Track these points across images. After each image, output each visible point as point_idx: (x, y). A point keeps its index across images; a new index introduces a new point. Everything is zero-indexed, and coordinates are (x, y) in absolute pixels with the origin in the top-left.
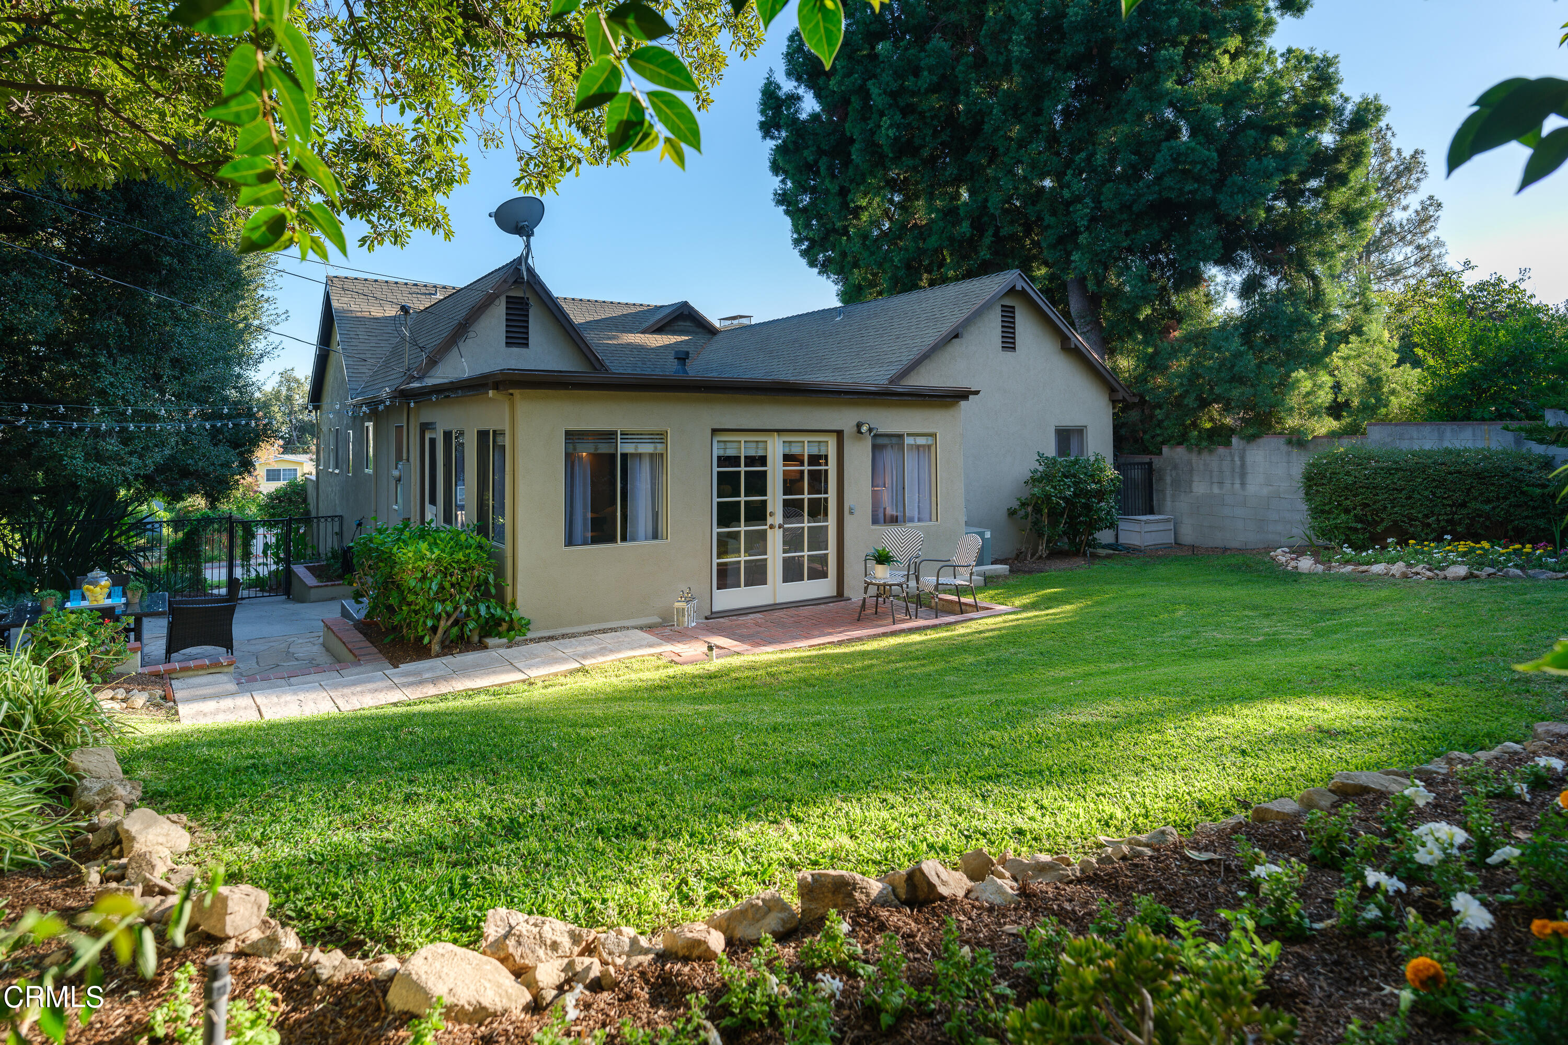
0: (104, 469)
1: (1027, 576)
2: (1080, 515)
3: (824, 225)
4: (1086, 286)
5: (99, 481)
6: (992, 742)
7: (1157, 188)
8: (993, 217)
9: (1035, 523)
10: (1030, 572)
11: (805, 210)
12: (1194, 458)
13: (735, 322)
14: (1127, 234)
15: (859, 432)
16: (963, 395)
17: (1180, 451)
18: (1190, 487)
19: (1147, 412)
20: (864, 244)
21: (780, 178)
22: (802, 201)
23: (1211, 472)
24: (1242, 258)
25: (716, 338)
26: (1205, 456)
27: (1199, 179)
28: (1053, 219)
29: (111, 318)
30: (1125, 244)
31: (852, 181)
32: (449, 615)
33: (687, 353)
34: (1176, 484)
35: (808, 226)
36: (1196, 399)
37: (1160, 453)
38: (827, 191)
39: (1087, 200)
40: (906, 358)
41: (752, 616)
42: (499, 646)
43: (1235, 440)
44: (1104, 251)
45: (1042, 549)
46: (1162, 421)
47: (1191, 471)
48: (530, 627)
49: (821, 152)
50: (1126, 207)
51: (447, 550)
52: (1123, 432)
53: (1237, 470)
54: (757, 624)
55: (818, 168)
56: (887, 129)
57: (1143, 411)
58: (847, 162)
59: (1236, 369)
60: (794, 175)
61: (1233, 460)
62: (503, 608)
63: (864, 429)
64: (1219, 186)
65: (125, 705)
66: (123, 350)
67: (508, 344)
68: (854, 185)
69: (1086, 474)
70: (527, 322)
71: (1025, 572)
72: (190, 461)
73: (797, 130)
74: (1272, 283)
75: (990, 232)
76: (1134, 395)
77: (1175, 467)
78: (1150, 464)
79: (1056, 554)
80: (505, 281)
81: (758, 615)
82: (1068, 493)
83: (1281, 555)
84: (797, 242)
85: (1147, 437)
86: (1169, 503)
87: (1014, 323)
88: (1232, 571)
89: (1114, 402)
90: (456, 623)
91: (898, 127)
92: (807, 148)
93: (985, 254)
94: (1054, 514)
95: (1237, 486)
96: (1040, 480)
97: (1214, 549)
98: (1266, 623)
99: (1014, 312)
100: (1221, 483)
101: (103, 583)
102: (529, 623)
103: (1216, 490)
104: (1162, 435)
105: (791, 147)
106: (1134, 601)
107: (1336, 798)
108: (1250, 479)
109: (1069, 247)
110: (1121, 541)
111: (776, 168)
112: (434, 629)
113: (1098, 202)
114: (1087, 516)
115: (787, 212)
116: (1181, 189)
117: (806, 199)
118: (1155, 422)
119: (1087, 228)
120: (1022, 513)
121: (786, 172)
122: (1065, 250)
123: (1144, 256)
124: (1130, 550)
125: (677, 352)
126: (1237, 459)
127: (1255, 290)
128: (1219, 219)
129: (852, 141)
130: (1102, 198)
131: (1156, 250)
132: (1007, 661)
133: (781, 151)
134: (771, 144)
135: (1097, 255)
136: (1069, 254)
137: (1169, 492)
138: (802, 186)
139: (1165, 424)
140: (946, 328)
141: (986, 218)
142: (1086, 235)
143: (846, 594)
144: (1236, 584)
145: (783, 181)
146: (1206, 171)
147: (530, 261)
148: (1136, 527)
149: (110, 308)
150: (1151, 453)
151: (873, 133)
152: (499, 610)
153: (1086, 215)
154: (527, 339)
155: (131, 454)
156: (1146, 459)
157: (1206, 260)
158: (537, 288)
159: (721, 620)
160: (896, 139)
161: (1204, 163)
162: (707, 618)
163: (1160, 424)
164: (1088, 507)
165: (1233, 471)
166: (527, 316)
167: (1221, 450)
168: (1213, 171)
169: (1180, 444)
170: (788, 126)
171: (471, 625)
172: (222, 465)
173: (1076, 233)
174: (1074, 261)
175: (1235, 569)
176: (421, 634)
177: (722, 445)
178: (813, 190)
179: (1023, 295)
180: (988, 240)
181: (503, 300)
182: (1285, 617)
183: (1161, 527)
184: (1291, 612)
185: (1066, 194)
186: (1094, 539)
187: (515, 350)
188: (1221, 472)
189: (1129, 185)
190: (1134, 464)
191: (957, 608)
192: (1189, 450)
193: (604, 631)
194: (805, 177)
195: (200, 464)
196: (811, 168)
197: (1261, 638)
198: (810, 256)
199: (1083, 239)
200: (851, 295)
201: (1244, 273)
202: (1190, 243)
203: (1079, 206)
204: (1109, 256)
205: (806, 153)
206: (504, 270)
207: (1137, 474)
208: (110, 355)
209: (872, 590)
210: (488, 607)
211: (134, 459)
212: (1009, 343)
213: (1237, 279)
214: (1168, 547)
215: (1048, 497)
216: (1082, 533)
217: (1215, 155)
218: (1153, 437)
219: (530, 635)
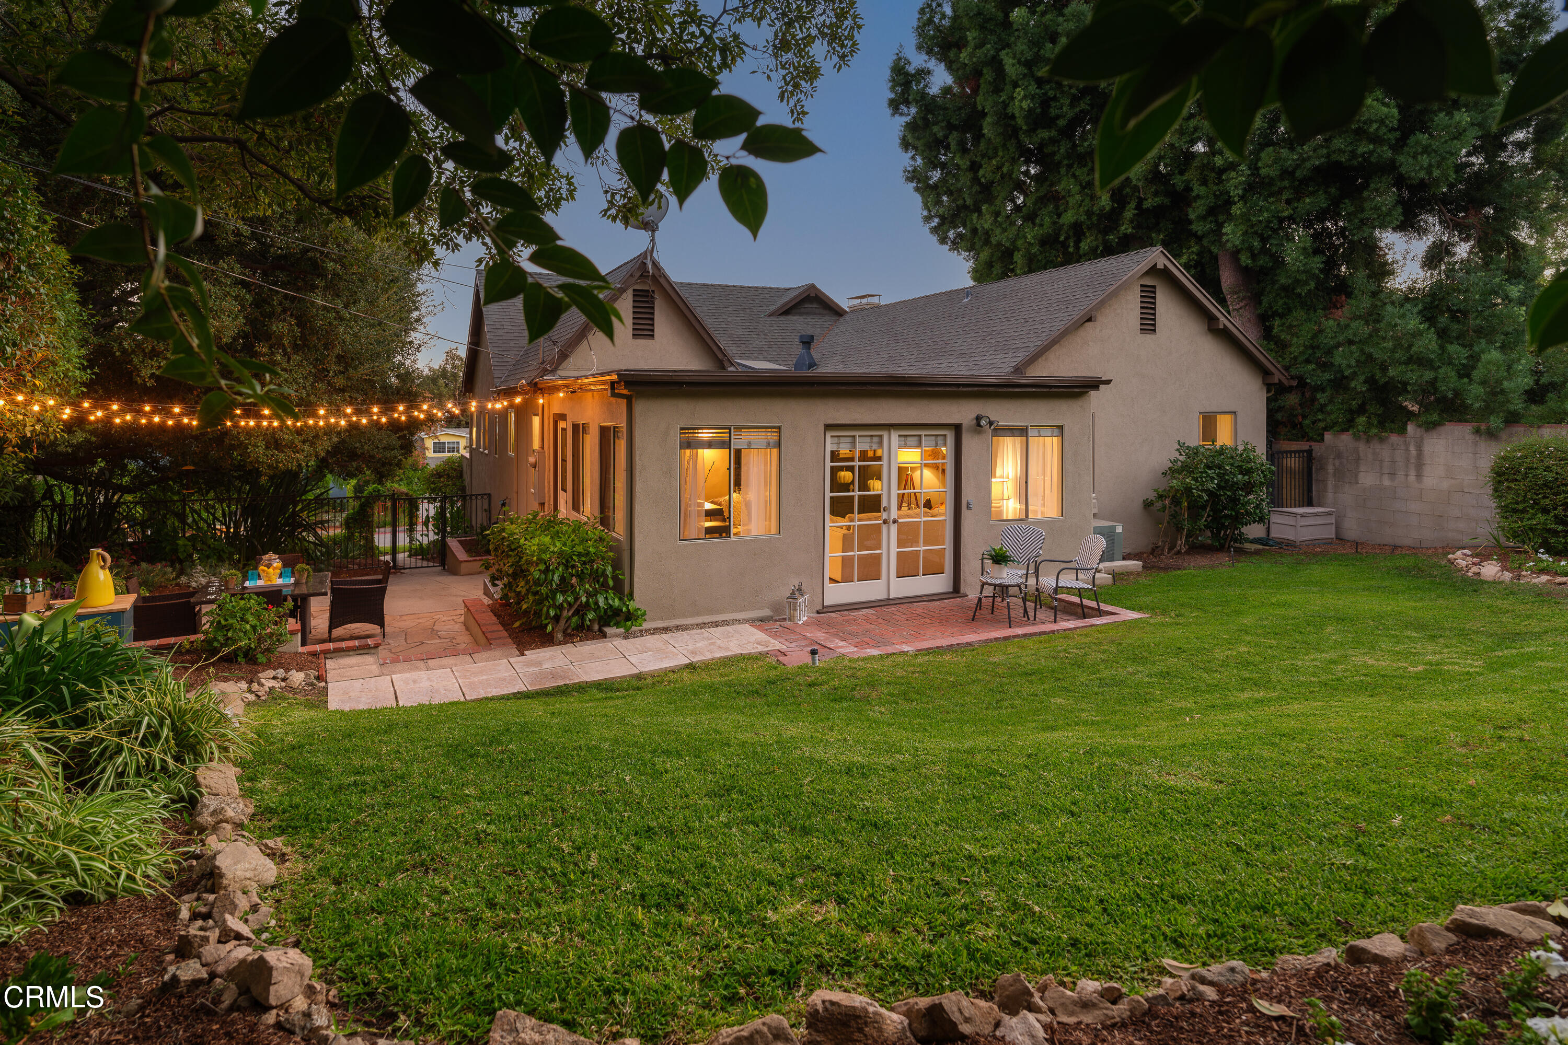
0: (281, 456)
1: (1162, 574)
2: (1225, 508)
3: (954, 201)
4: (1239, 259)
5: (277, 468)
6: (1073, 808)
7: (1325, 151)
8: (1136, 189)
9: (1174, 516)
10: (1166, 569)
11: (935, 187)
12: (1362, 446)
13: (864, 301)
14: (1288, 202)
15: (979, 425)
16: (1094, 384)
17: (1346, 438)
18: (1356, 476)
19: (1307, 395)
20: (995, 221)
21: (910, 154)
22: (931, 178)
23: (1381, 461)
24: (1426, 222)
25: (843, 319)
26: (1375, 445)
27: (1376, 140)
28: (1203, 189)
29: (285, 320)
30: (1286, 214)
31: (983, 156)
32: (570, 605)
33: (812, 337)
34: (1340, 474)
35: (938, 202)
36: (1365, 382)
37: (1323, 440)
38: (958, 167)
39: (1243, 167)
40: (1034, 344)
41: (864, 612)
42: (617, 636)
43: (1410, 428)
44: (1260, 222)
45: (1181, 544)
46: (1325, 405)
47: (1358, 459)
48: (646, 617)
49: (951, 127)
50: (1286, 173)
51: (569, 543)
52: (1279, 416)
53: (1413, 460)
54: (868, 621)
55: (949, 144)
56: (1021, 101)
57: (1303, 394)
58: (978, 137)
59: (1414, 349)
60: (923, 151)
61: (1407, 450)
62: (620, 599)
63: (983, 422)
64: (1400, 145)
65: (283, 684)
66: (296, 348)
67: (635, 336)
68: (986, 159)
69: (1232, 465)
70: (653, 314)
71: (1160, 569)
72: (358, 445)
73: (926, 106)
74: (1462, 250)
75: (1133, 205)
76: (1292, 378)
77: (1339, 456)
78: (1310, 452)
79: (1196, 549)
80: (631, 275)
81: (871, 611)
82: (1211, 486)
83: (1461, 559)
84: (927, 219)
85: (1307, 422)
86: (1330, 495)
87: (1154, 303)
88: (1400, 575)
89: (1269, 386)
90: (577, 612)
91: (1033, 98)
92: (936, 124)
93: (1126, 228)
94: (1195, 508)
95: (1412, 478)
96: (1179, 471)
97: (1382, 546)
98: (1430, 647)
99: (1154, 292)
100: (1392, 475)
101: (275, 565)
102: (644, 614)
103: (1386, 482)
104: (1324, 420)
105: (920, 123)
106: (1277, 611)
107: (1453, 938)
108: (1427, 470)
109: (1221, 218)
110: (1273, 534)
111: (906, 145)
112: (557, 618)
113: (1254, 168)
114: (1232, 509)
115: (917, 189)
116: (1353, 152)
117: (936, 176)
118: (1317, 406)
119: (1242, 197)
120: (1159, 505)
121: (915, 148)
122: (1216, 221)
123: (1309, 225)
124: (1285, 546)
125: (801, 337)
126: (1412, 448)
127: (1441, 260)
128: (1400, 181)
129: (984, 114)
130: (1260, 164)
131: (1321, 218)
132: (1122, 683)
133: (911, 127)
134: (901, 121)
135: (1252, 226)
136: (1220, 225)
137: (1330, 483)
138: (932, 162)
139: (1329, 408)
140: (1078, 312)
141: (1128, 190)
142: (1240, 205)
143: (962, 591)
144: (1403, 592)
145: (913, 158)
146: (1384, 130)
147: (655, 255)
148: (1290, 521)
149: (285, 311)
150: (1310, 439)
151: (1005, 105)
152: (617, 601)
153: (1240, 184)
154: (653, 330)
155: (304, 442)
156: (1304, 446)
157: (1383, 226)
158: (662, 280)
159: (833, 615)
160: (1030, 110)
161: (1382, 122)
162: (818, 612)
163: (1322, 409)
164: (1235, 500)
165: (1407, 460)
166: (653, 308)
167: (1394, 438)
168: (1393, 129)
169: (1344, 430)
170: (916, 101)
171: (591, 615)
172: (384, 448)
173: (1229, 202)
174: (1226, 234)
175: (1403, 572)
176: (545, 622)
177: (836, 440)
178: (943, 166)
179: (1165, 275)
180: (1129, 213)
181: (630, 293)
182: (1454, 642)
183: (1320, 521)
184: (1463, 634)
185: (1218, 161)
186: (1241, 534)
187: (642, 342)
188: (1393, 462)
189: (1292, 149)
190: (1291, 452)
191: (1079, 610)
192: (1357, 438)
193: (716, 624)
194: (934, 153)
195: (366, 447)
196: (939, 144)
197: (1421, 668)
198: (940, 232)
199: (1236, 210)
200: (982, 274)
201: (1428, 241)
202: (1363, 211)
203: (1233, 174)
204: (1267, 227)
205: (935, 129)
206: (631, 265)
207: (1293, 463)
208: (285, 353)
209: (988, 591)
210: (606, 598)
211: (306, 447)
212: (1149, 324)
213: (1421, 246)
214: (1328, 542)
215: (1188, 490)
216: (1226, 528)
217: (1395, 111)
218: (1314, 423)
219: (646, 626)
